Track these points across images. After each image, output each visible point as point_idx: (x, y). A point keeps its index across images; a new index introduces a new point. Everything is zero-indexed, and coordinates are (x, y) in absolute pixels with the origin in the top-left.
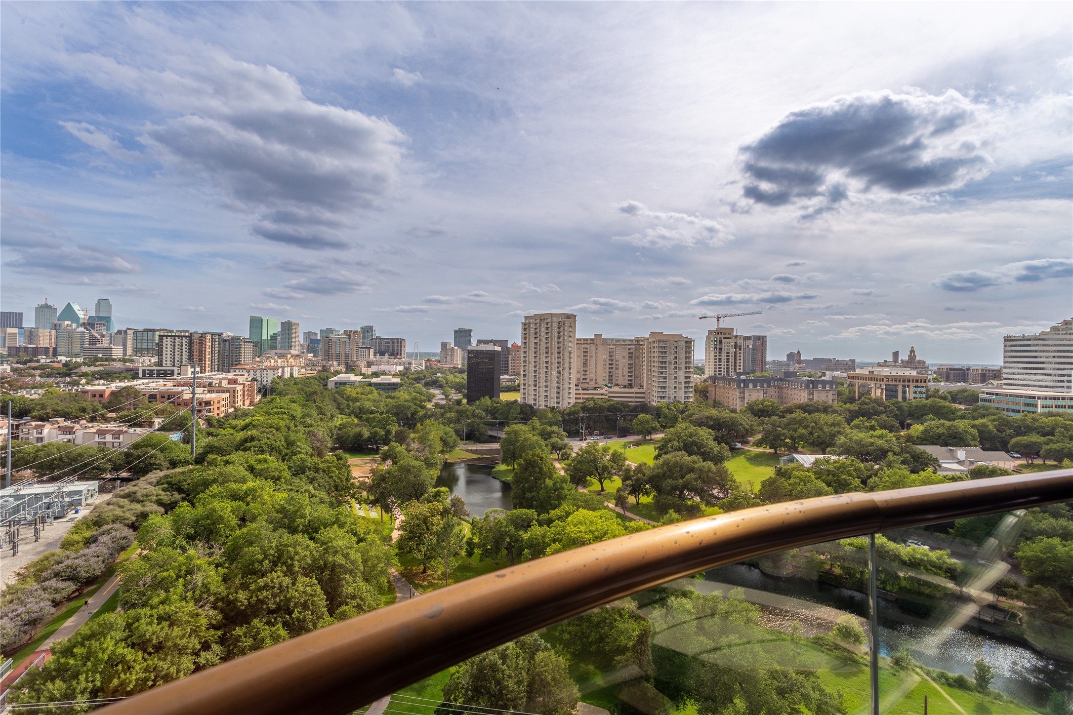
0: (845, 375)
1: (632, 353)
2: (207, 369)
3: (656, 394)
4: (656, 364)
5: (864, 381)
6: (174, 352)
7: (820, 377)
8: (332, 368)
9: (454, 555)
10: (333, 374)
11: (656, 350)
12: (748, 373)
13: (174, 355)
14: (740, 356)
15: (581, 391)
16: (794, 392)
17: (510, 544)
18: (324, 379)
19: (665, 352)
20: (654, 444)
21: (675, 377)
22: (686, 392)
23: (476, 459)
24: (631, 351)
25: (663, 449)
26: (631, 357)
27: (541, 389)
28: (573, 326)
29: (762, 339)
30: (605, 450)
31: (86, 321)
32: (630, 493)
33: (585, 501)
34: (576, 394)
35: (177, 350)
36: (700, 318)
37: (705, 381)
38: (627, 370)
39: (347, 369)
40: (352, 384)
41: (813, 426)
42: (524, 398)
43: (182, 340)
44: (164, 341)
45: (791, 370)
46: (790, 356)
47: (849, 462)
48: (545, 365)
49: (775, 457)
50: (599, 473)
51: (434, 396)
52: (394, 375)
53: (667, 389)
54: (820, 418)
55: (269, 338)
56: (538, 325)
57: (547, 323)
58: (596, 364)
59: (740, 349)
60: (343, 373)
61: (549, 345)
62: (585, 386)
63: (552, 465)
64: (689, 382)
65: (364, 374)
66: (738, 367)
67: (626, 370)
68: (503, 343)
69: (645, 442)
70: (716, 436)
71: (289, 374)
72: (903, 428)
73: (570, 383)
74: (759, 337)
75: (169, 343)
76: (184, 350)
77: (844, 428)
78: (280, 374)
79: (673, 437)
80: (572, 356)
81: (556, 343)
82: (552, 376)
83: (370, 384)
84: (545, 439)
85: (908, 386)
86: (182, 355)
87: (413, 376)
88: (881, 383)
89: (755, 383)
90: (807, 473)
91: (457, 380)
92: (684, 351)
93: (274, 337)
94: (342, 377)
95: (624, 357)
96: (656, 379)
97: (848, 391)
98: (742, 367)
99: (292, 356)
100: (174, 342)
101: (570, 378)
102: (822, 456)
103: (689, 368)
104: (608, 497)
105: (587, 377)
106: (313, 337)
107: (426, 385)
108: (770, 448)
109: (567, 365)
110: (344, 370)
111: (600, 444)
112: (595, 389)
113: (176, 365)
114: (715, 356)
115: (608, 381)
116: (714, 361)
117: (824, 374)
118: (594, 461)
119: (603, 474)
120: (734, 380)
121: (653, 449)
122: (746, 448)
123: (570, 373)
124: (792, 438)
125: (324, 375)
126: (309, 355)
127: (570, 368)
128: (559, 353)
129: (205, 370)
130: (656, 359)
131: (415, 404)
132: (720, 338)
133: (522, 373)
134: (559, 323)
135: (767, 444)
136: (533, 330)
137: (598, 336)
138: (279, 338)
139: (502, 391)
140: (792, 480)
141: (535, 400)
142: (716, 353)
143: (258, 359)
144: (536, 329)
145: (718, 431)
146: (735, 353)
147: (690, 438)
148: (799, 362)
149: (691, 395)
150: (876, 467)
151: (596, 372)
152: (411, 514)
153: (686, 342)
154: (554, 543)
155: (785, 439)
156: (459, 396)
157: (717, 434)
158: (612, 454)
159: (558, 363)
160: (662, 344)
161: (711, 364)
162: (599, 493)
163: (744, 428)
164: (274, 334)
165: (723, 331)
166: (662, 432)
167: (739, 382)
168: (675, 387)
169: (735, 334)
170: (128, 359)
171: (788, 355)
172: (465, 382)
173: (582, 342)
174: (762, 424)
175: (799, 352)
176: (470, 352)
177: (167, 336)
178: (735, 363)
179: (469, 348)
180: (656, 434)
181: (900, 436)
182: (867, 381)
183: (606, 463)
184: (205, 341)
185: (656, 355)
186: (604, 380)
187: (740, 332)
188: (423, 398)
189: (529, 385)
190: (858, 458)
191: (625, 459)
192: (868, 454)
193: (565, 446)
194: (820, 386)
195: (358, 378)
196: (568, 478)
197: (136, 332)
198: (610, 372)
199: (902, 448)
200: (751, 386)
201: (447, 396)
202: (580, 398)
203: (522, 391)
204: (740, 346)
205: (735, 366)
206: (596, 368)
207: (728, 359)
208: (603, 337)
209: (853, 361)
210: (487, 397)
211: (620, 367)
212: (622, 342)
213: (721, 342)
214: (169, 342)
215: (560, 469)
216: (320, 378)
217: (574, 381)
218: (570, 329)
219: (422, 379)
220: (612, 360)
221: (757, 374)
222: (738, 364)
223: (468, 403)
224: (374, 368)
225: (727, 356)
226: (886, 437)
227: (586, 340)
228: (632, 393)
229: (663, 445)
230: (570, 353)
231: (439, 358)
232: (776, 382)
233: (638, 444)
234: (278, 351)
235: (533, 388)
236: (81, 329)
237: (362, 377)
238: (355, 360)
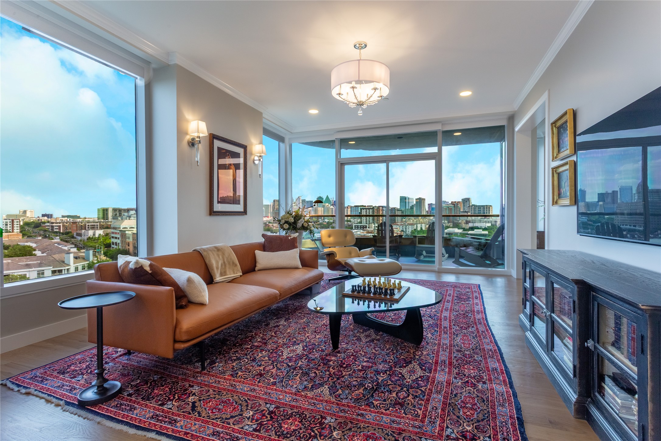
8: (444, 225)
39: (453, 225)
40: (456, 234)
43: (370, 210)
44: (362, 211)
52: (485, 229)
55: (410, 208)
60: (451, 228)
65: (464, 229)
71: (420, 228)
78: (415, 228)
93: (412, 207)
94: (450, 230)
99: (422, 218)
100: (367, 212)
106: (433, 206)
110: (451, 226)
113: (368, 223)
126: (432, 217)
138: (415, 207)
143: (404, 220)
164: (412, 205)
170: (348, 220)
177: (363, 209)
184: (380, 211)
195: (460, 231)
197: (351, 207)
214: (364, 211)
224: (471, 225)
236: (332, 207)
237: (462, 230)
238: (458, 219)
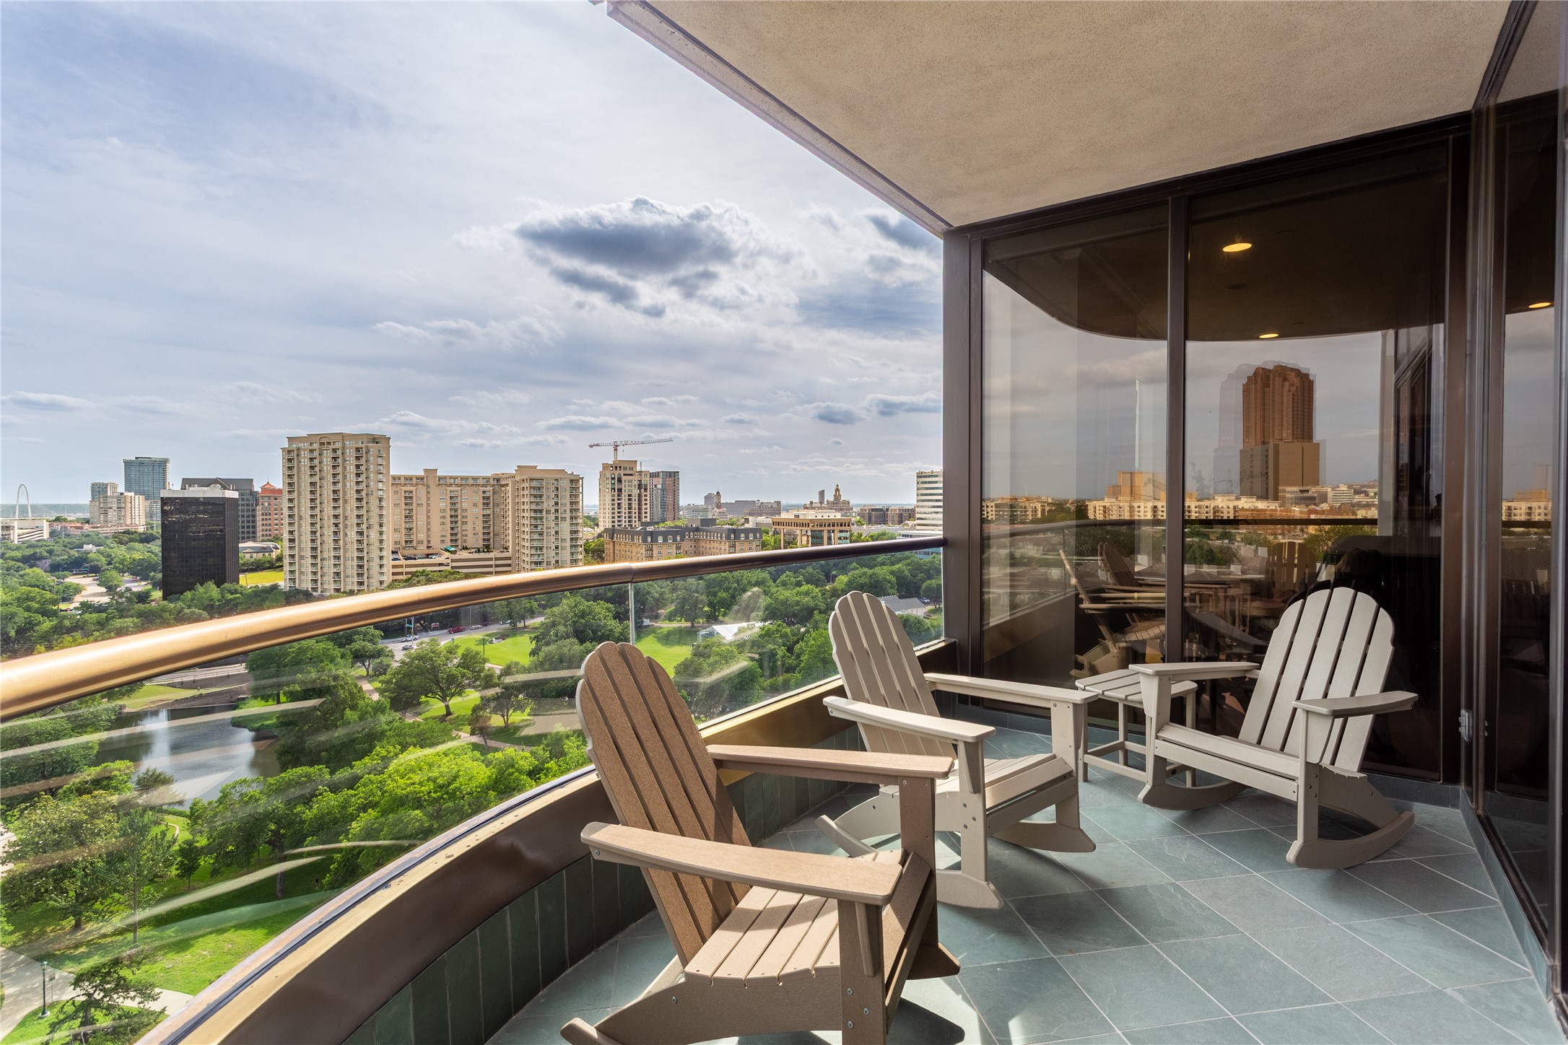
0: (769, 520)
1: (488, 498)
3: (528, 559)
4: (526, 514)
5: (790, 528)
7: (743, 524)
9: (152, 881)
11: (526, 492)
12: (657, 523)
14: (646, 500)
15: (403, 562)
16: (713, 545)
17: (276, 833)
19: (541, 496)
20: (529, 632)
21: (557, 532)
22: (572, 554)
23: (194, 698)
24: (487, 494)
25: (541, 638)
26: (488, 504)
27: (325, 563)
28: (384, 456)
29: (673, 476)
30: (451, 651)
32: (494, 711)
33: (419, 735)
34: (394, 567)
36: (591, 446)
37: (600, 536)
38: (481, 525)
41: (735, 588)
42: (293, 580)
45: (710, 517)
46: (708, 498)
47: (773, 628)
48: (333, 521)
49: (691, 633)
50: (441, 688)
51: (78, 590)
53: (545, 550)
54: (742, 576)
56: (316, 454)
57: (335, 451)
58: (428, 517)
59: (646, 490)
61: (339, 486)
62: (409, 552)
63: (356, 686)
64: (577, 539)
66: (644, 515)
67: (479, 525)
68: (243, 485)
69: (514, 632)
70: (617, 613)
72: (829, 582)
73: (381, 549)
74: (670, 472)
77: (769, 587)
79: (558, 619)
80: (384, 504)
81: (353, 484)
82: (348, 539)
84: (341, 645)
85: (833, 531)
87: (18, 554)
88: (807, 528)
89: (665, 534)
90: (729, 647)
91: (137, 556)
92: (568, 493)
95: (475, 505)
96: (527, 537)
97: (773, 540)
98: (648, 515)
101: (381, 541)
102: (745, 624)
103: (576, 518)
104: (459, 723)
105: (414, 537)
107: (54, 568)
108: (686, 621)
109: (374, 520)
111: (442, 643)
112: (428, 556)
114: (613, 500)
115: (449, 544)
116: (611, 507)
117: (747, 521)
118: (434, 670)
119: (448, 689)
120: (638, 533)
121: (529, 641)
122: (656, 625)
123: (381, 533)
124: (711, 605)
127: (381, 525)
128: (359, 500)
130: (526, 507)
131: (28, 609)
132: (619, 474)
133: (286, 536)
134: (358, 450)
135: (682, 616)
136: (305, 462)
137: (431, 472)
139: (244, 571)
140: (711, 658)
141: (315, 581)
142: (613, 496)
144: (311, 459)
145: (620, 605)
146: (640, 495)
147: (583, 618)
148: (719, 506)
149: (580, 557)
150: (803, 630)
151: (429, 530)
152: (37, 825)
153: (572, 481)
154: (365, 811)
155: (704, 607)
156: (139, 587)
157: (618, 610)
158: (463, 655)
159: (358, 516)
160: (535, 484)
161: (607, 511)
162: (442, 719)
163: (653, 597)
165: (623, 465)
166: (541, 614)
167: (645, 535)
168: (557, 547)
169: (638, 469)
171: (705, 497)
172: (157, 559)
173: (402, 481)
174: (674, 590)
175: (718, 493)
176: (165, 501)
178: (640, 509)
179: (164, 494)
180: (533, 618)
181: (826, 590)
182: (793, 528)
183: (454, 671)
185: (526, 500)
186: (443, 542)
187: (646, 466)
188: (48, 595)
189: (302, 557)
190: (784, 622)
191: (485, 661)
192: (794, 615)
193: (379, 654)
194: (742, 535)
196: (387, 703)
198: (452, 529)
199: (827, 605)
200: (660, 540)
201: (111, 589)
202: (401, 573)
203: (287, 568)
204: (646, 485)
205: (639, 513)
206: (428, 523)
207: (630, 504)
208: (439, 474)
209: (779, 503)
210: (211, 585)
211: (470, 520)
212: (471, 482)
213: (620, 481)
215: (371, 691)
217: (389, 546)
218: (380, 461)
219: (42, 558)
220: (456, 510)
221: (667, 523)
222: (644, 511)
223: (164, 598)
225: (629, 500)
226: (812, 593)
227: (409, 478)
228: (490, 559)
229: (542, 634)
230: (380, 500)
231: (87, 515)
232: (692, 534)
233: (503, 636)
235: (310, 561)
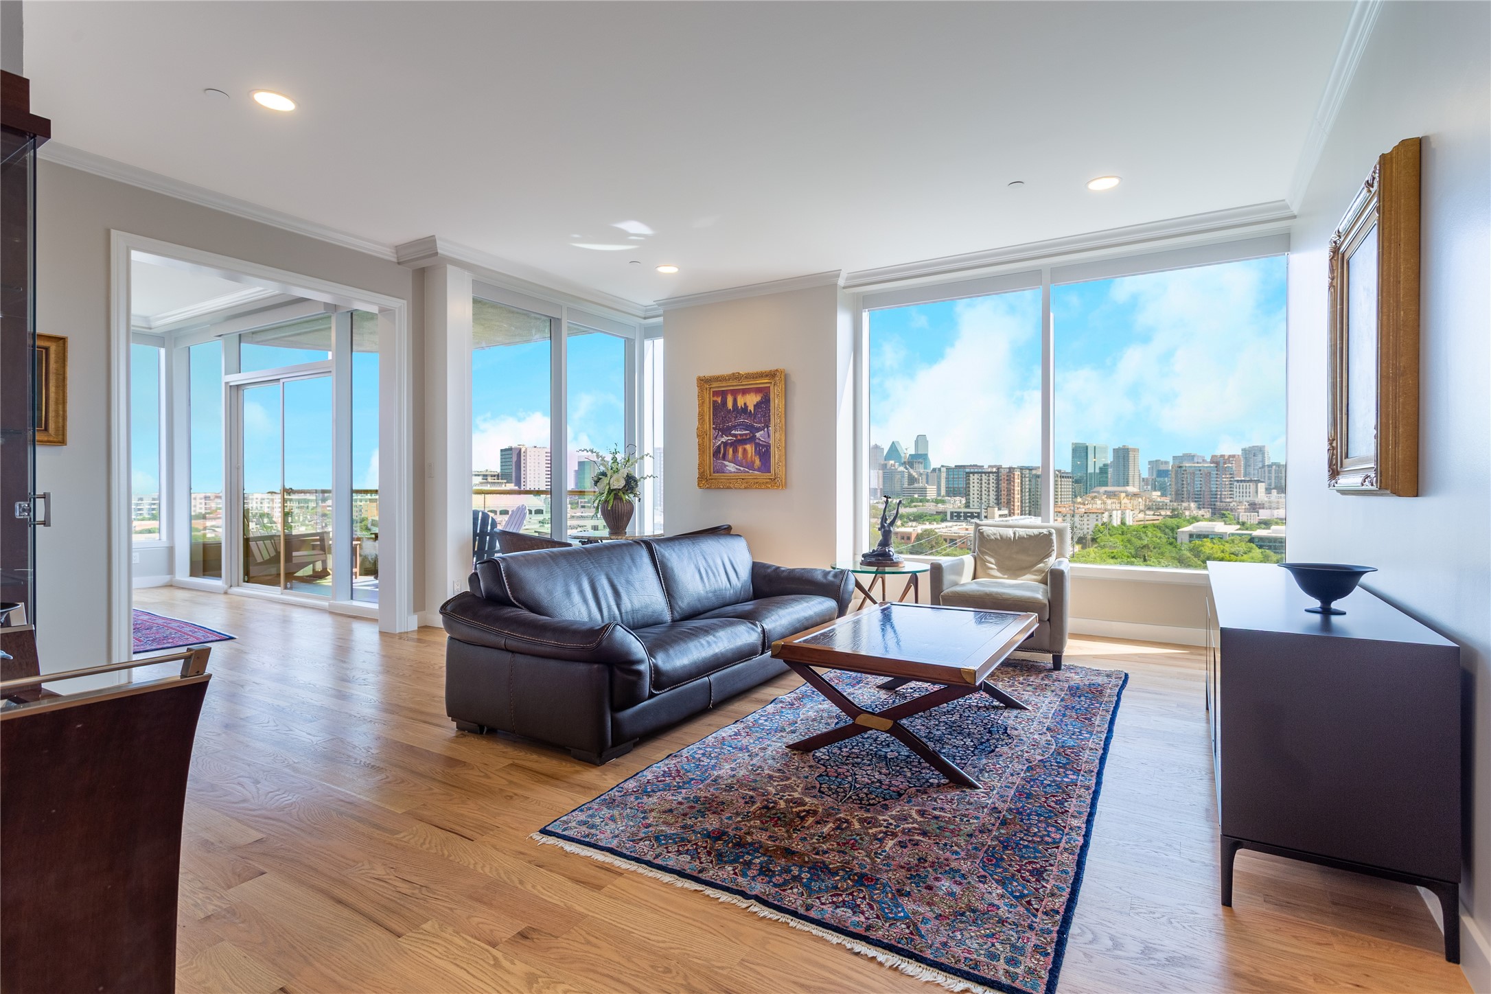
2: (1016, 512)
6: (981, 491)
8: (1187, 513)
10: (1188, 521)
13: (981, 495)
18: (1172, 530)
31: (906, 460)
35: (984, 488)
39: (1213, 514)
40: (1218, 534)
43: (989, 476)
44: (971, 479)
55: (1097, 471)
60: (1205, 520)
65: (1243, 524)
71: (1119, 521)
75: (976, 481)
76: (991, 489)
78: (1105, 520)
83: (1252, 540)
86: (989, 495)
93: (1104, 470)
94: (1202, 526)
99: (1127, 496)
100: (981, 480)
106: (1163, 467)
110: (1208, 515)
113: (983, 507)
125: (1174, 521)
126: (1154, 493)
129: (1014, 513)
138: (1110, 470)
143: (1079, 500)
164: (1105, 465)
170: (940, 500)
177: (974, 473)
184: (1014, 478)
195: (1232, 529)
197: (948, 469)
214: (976, 479)
216: (1167, 527)
224: (1264, 514)
234: (1109, 489)
236: (902, 469)
237: (1239, 527)
238: (1228, 500)
